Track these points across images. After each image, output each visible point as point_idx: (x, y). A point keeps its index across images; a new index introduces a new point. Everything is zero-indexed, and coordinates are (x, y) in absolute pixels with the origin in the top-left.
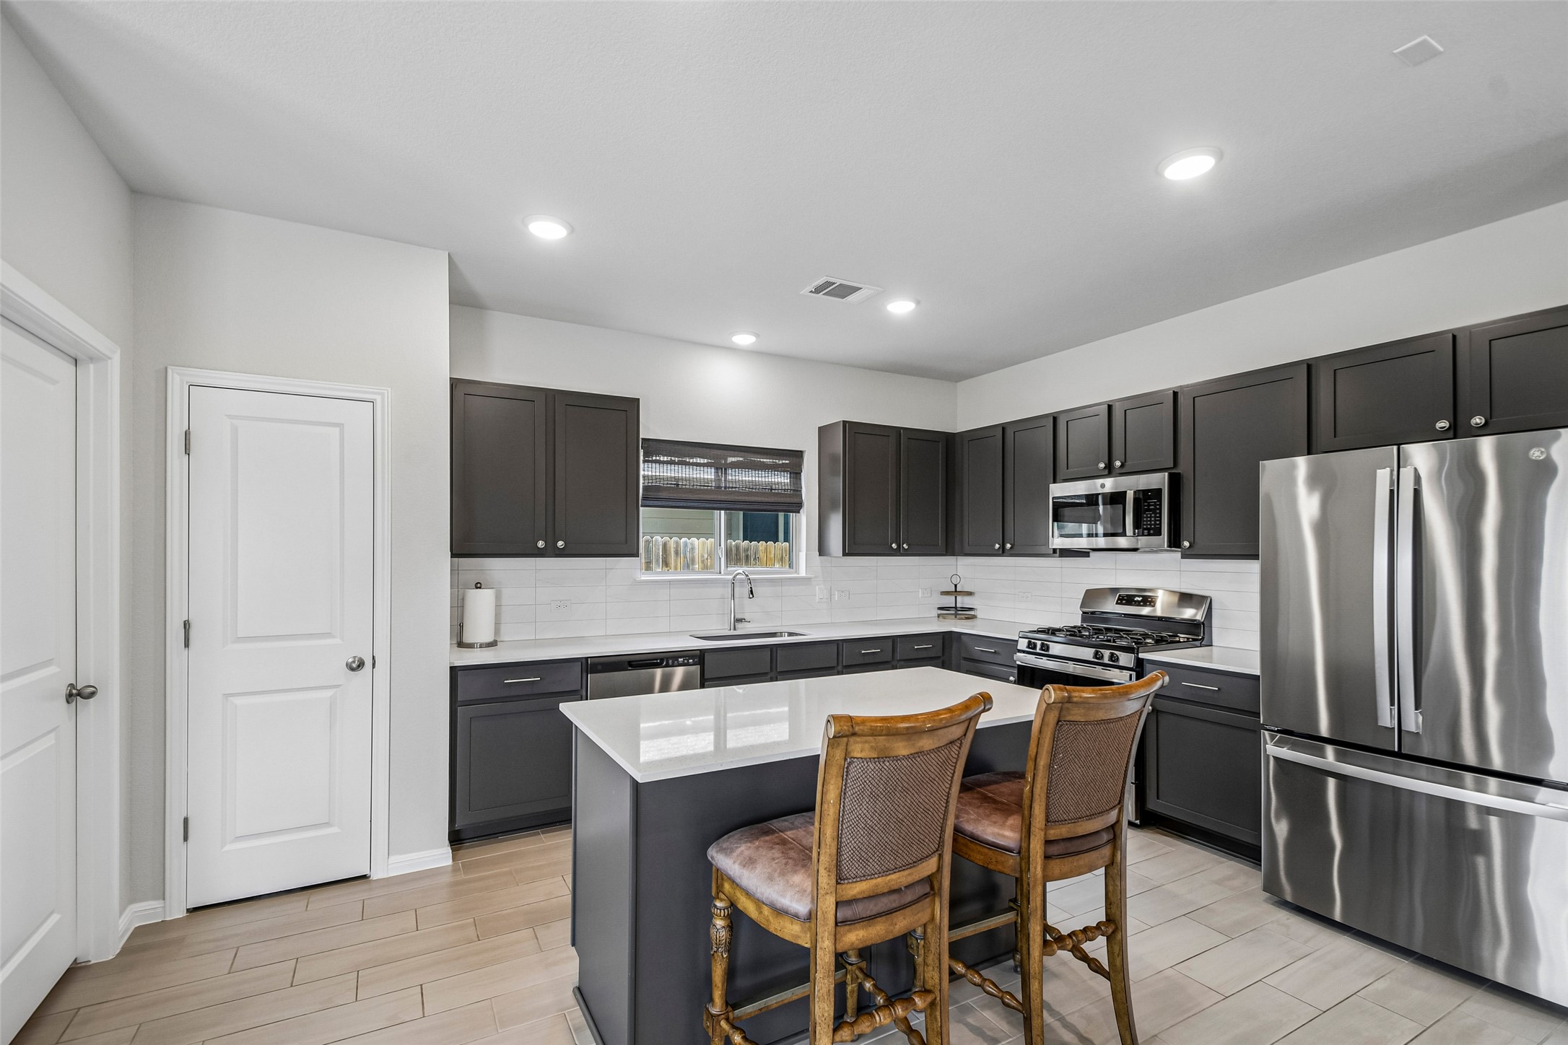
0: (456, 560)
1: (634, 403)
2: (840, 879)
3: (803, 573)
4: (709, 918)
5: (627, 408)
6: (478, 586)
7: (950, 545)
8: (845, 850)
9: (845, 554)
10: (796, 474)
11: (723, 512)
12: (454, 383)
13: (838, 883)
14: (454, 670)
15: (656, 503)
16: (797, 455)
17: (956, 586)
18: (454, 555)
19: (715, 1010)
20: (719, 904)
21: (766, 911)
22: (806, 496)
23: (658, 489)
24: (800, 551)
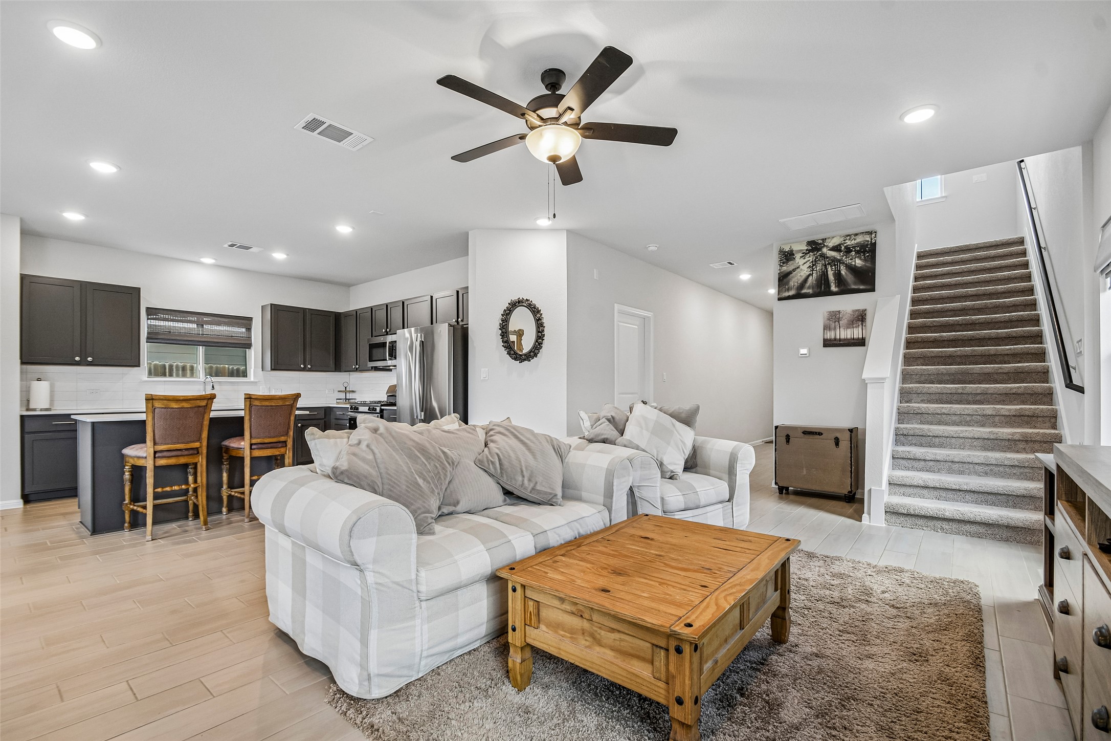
0: (25, 366)
1: (138, 290)
2: (155, 444)
3: (252, 379)
4: (124, 473)
5: (134, 293)
6: (39, 380)
7: (338, 367)
8: (156, 435)
9: (272, 369)
10: (249, 329)
11: (201, 347)
12: (23, 277)
13: (154, 445)
14: (22, 417)
15: (156, 341)
16: (250, 319)
17: (346, 388)
18: (23, 363)
19: (127, 502)
20: (126, 467)
21: (135, 459)
22: (254, 338)
23: (157, 333)
24: (251, 368)
